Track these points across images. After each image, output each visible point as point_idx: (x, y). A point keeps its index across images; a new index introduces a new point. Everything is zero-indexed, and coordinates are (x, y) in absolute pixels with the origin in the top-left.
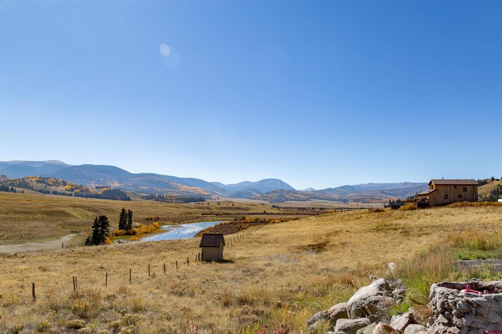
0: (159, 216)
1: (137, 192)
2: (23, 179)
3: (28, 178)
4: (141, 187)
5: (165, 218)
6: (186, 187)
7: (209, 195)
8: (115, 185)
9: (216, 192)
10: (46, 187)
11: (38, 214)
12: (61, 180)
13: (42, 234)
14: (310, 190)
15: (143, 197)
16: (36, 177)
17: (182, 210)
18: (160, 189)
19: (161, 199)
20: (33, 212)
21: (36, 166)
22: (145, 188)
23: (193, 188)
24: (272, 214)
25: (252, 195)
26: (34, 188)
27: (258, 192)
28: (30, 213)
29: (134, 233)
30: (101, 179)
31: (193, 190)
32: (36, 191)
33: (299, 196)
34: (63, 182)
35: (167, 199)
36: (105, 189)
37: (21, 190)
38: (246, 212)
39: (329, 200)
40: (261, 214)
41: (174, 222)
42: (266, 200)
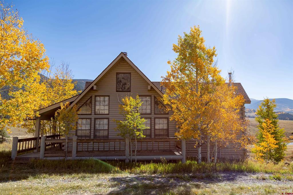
8: (287, 110)
12: (252, 110)
30: (278, 107)
34: (253, 110)
36: (279, 113)
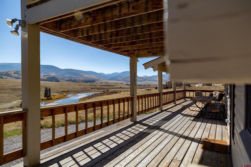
0: (69, 90)
1: (64, 78)
2: (7, 72)
3: (10, 71)
4: (66, 76)
5: (72, 91)
6: (87, 75)
7: (98, 79)
8: (53, 74)
9: (101, 77)
10: (18, 76)
11: (7, 90)
13: (4, 101)
14: (145, 77)
15: (66, 80)
16: (13, 71)
17: (82, 87)
18: (75, 77)
19: (75, 81)
20: (5, 89)
21: (14, 65)
22: (67, 76)
23: (90, 76)
24: (124, 88)
25: (118, 79)
26: (13, 76)
27: (121, 77)
28: (3, 89)
29: (51, 99)
30: (46, 72)
31: (90, 77)
32: (14, 78)
33: (139, 79)
35: (78, 81)
37: (5, 77)
38: (113, 87)
39: (154, 81)
40: (119, 88)
41: (75, 93)
42: (124, 81)
